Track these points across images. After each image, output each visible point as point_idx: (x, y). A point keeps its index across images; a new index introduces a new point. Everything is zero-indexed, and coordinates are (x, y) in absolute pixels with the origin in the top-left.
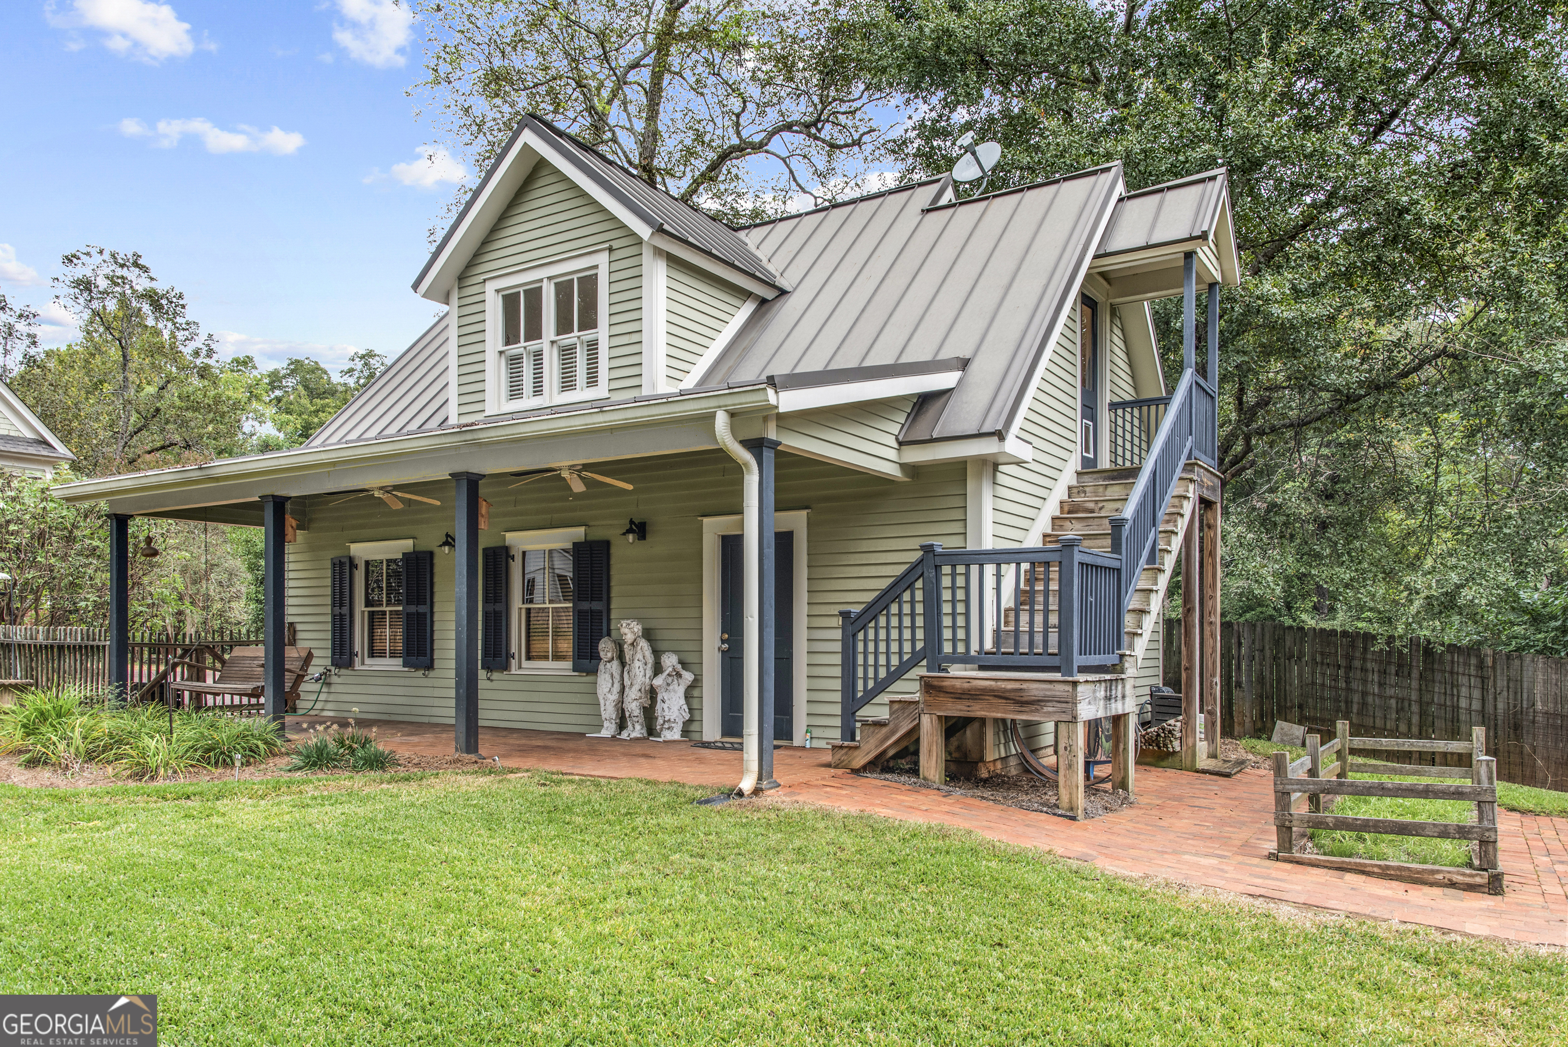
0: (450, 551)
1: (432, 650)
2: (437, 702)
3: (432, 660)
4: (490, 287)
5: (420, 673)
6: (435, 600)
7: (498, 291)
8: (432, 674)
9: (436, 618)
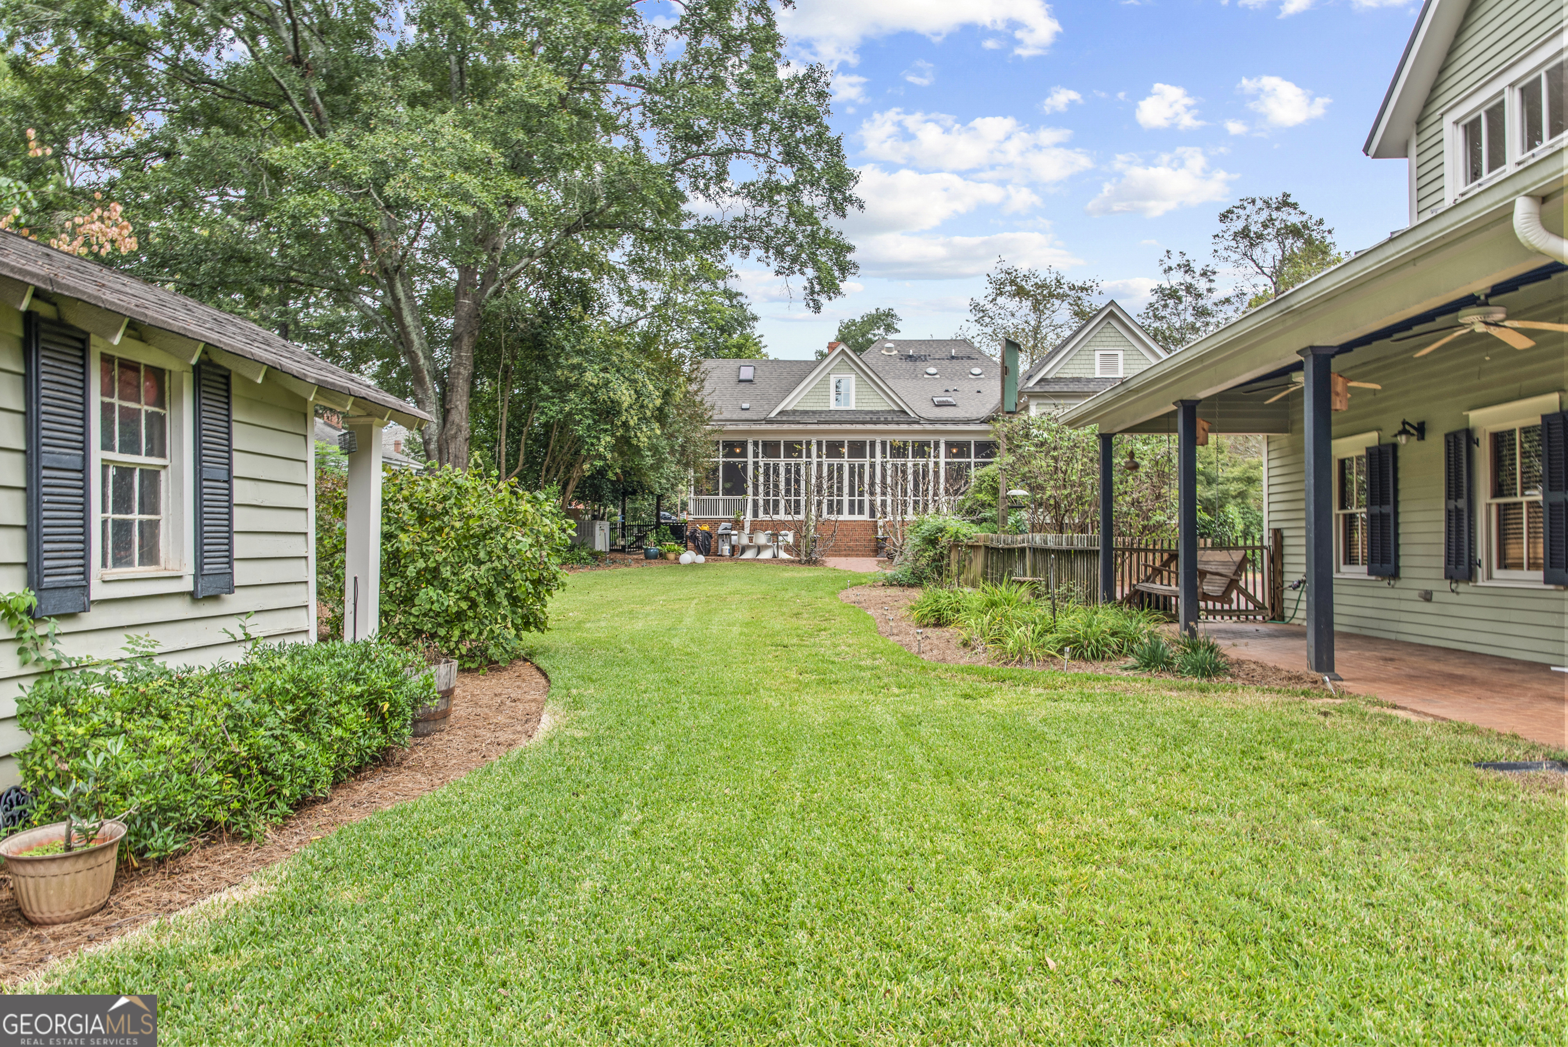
0: (1408, 440)
1: (1397, 556)
2: (1404, 617)
3: (1397, 568)
4: (1448, 121)
5: (1385, 583)
6: (1400, 498)
7: (1456, 123)
8: (1399, 584)
9: (1401, 519)
